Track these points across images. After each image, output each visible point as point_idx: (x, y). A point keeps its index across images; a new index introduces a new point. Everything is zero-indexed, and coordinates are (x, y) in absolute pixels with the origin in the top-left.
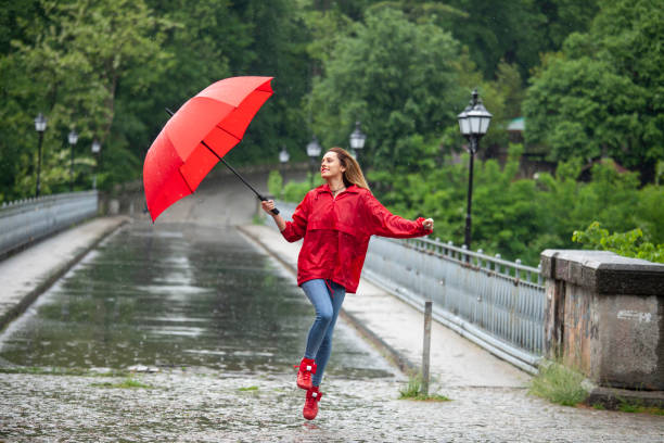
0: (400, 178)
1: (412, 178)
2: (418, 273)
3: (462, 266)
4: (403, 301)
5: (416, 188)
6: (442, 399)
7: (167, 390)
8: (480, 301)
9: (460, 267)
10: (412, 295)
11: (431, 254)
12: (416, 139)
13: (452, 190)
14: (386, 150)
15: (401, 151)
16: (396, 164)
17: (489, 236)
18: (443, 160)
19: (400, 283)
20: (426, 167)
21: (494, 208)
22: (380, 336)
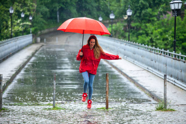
0: (143, 25)
1: (148, 25)
2: (155, 62)
3: (173, 59)
4: (150, 72)
5: (150, 28)
6: (172, 110)
7: (71, 110)
8: (181, 72)
9: (172, 59)
10: (154, 70)
11: (160, 55)
12: (149, 10)
13: (163, 28)
14: (138, 15)
15: (143, 15)
16: (142, 20)
17: (178, 45)
18: (159, 17)
19: (148, 65)
20: (153, 20)
21: (180, 34)
22: (144, 86)
